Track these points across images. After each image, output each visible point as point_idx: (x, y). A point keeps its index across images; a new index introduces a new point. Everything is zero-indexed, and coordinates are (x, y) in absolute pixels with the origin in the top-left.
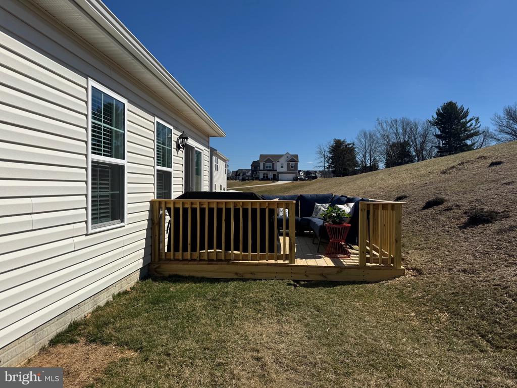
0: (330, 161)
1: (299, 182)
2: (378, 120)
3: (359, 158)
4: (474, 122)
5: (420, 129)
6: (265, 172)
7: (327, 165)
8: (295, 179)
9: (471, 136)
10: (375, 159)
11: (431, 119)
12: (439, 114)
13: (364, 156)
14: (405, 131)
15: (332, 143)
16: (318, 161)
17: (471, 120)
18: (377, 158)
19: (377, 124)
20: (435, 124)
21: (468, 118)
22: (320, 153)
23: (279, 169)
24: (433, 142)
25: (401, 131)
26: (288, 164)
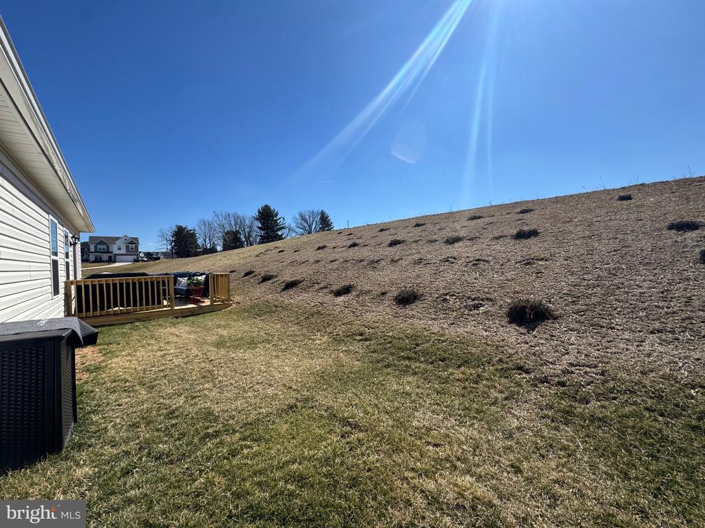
0: (173, 244)
1: (141, 263)
2: (214, 212)
3: (200, 242)
4: (282, 219)
5: (247, 222)
6: (99, 254)
7: (169, 247)
8: (136, 261)
9: (281, 228)
10: (214, 243)
11: (254, 215)
12: (259, 212)
13: (205, 241)
14: (236, 223)
15: (175, 229)
16: (160, 244)
17: (280, 218)
18: (216, 242)
19: (213, 215)
20: (257, 219)
21: (278, 217)
22: (162, 236)
23: (116, 251)
24: (257, 233)
25: (233, 222)
26: (127, 247)
